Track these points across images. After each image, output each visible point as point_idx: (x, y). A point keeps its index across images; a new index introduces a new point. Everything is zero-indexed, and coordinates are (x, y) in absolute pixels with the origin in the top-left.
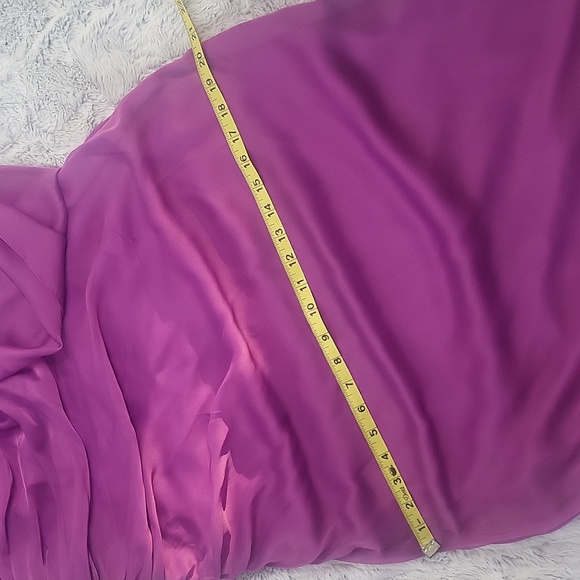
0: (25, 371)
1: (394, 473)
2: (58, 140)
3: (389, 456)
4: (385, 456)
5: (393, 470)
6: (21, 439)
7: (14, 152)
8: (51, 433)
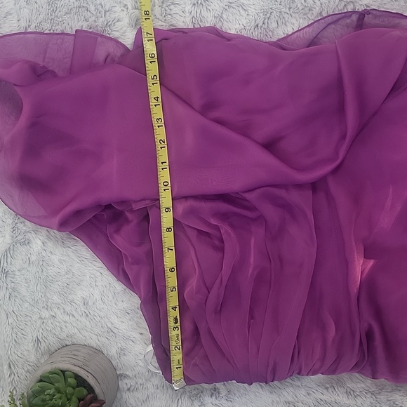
1: (176, 323)
3: (177, 309)
4: (174, 308)
5: (176, 319)
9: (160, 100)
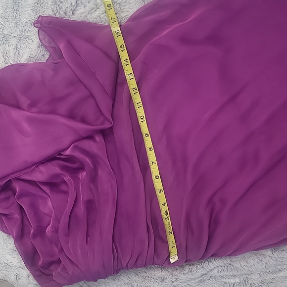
0: (90, 137)
2: (122, 7)
6: (83, 175)
7: (97, 13)
8: (100, 172)
9: (129, 61)
